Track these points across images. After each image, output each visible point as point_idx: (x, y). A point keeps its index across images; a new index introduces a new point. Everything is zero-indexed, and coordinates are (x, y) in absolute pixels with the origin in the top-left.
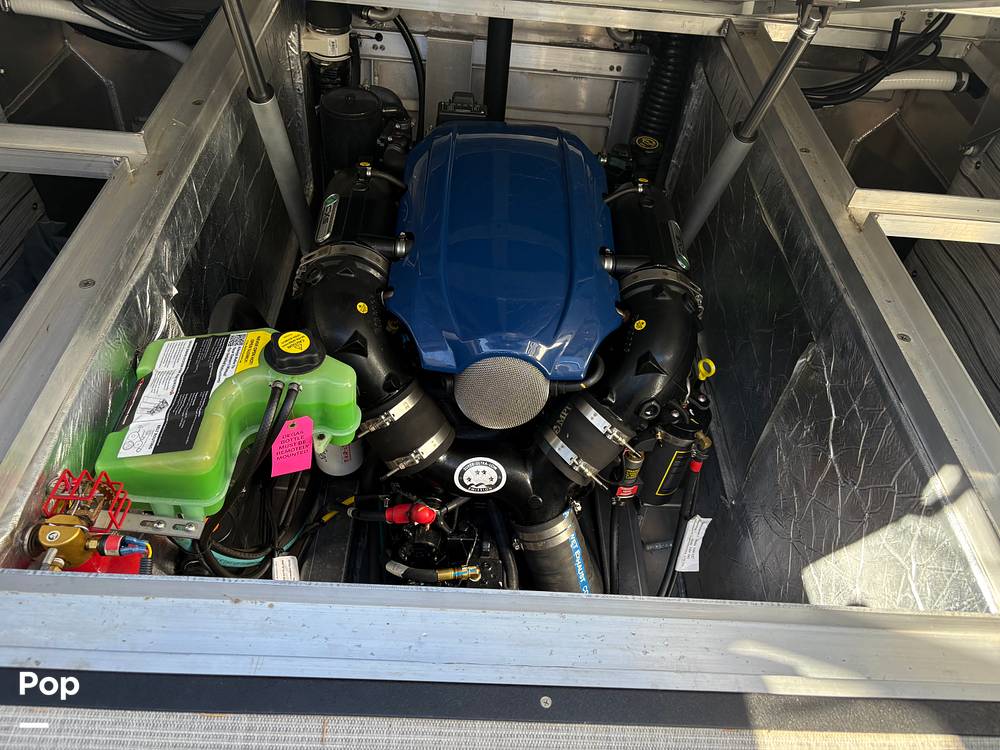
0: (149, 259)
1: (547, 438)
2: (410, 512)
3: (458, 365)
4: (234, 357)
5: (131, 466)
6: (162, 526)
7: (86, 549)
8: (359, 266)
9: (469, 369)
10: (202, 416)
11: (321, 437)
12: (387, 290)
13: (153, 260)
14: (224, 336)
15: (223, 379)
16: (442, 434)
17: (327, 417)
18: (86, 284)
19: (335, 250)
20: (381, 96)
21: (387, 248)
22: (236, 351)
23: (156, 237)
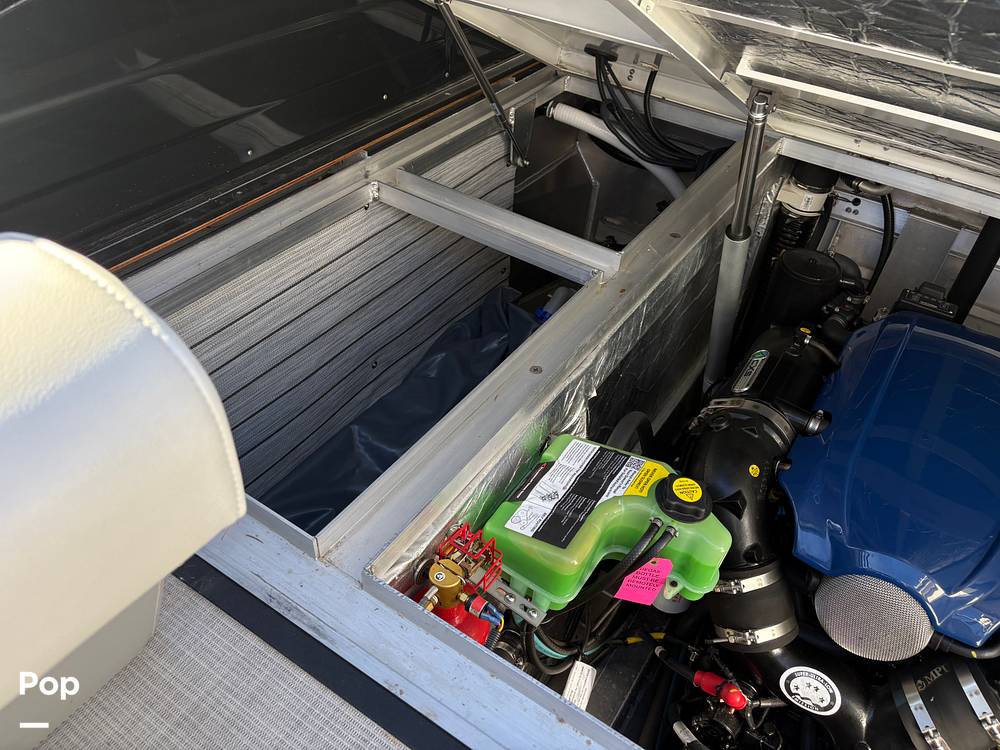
0: (588, 364)
1: (905, 687)
2: (721, 687)
3: (834, 566)
4: (627, 479)
5: (512, 538)
6: (512, 600)
7: (457, 598)
8: (767, 429)
9: (844, 578)
10: (584, 521)
11: (674, 584)
12: (785, 460)
13: (591, 366)
14: (625, 455)
15: (612, 495)
16: (785, 628)
17: (687, 567)
18: (536, 370)
19: (748, 405)
20: (843, 264)
21: (800, 420)
22: (631, 473)
23: (600, 346)
